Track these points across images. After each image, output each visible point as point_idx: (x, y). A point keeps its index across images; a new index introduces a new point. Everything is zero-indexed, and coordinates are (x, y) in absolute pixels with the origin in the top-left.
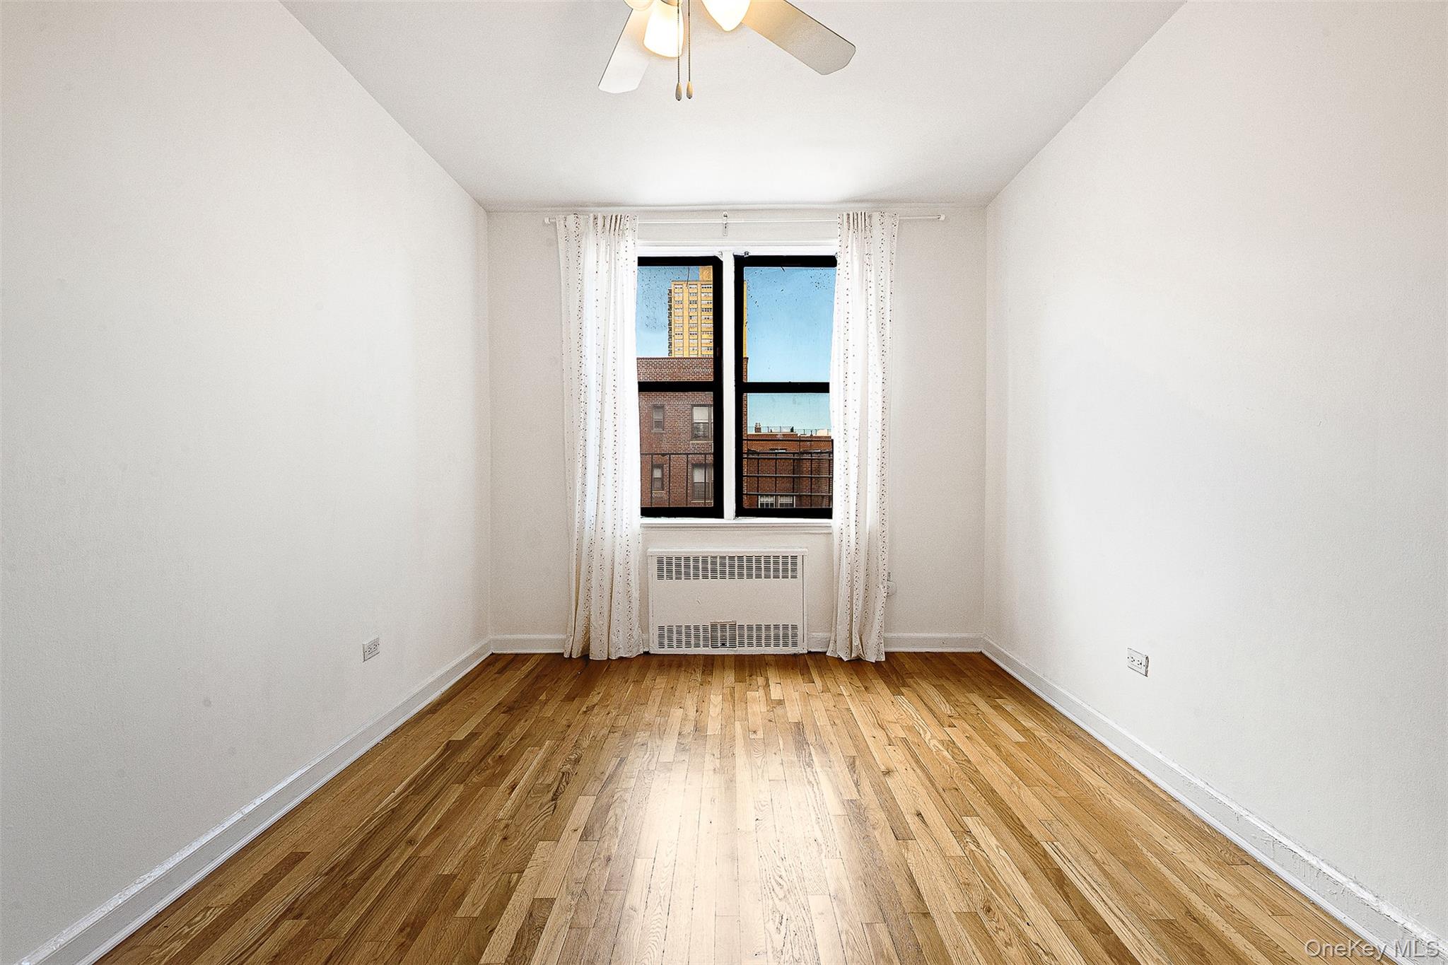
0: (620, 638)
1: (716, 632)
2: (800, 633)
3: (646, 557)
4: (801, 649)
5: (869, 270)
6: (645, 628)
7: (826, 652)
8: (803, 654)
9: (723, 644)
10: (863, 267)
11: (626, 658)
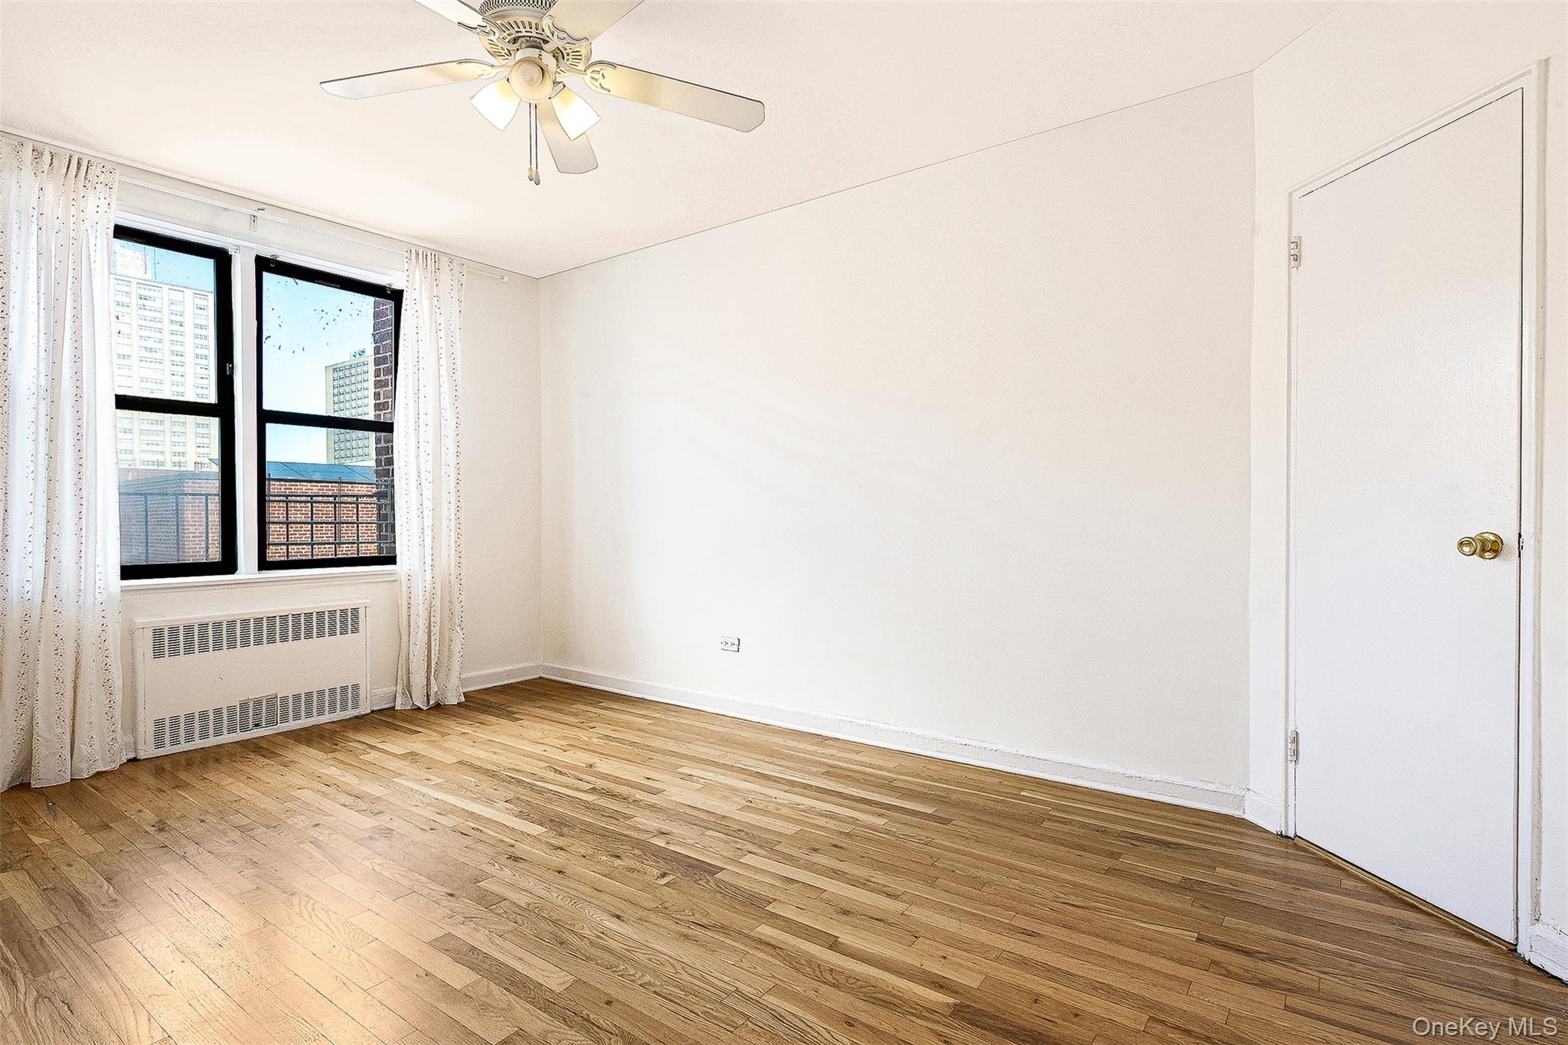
0: (96, 747)
1: (247, 712)
2: (362, 693)
3: (130, 632)
4: (364, 709)
5: (438, 313)
6: (132, 727)
7: (394, 707)
8: (366, 715)
9: (257, 725)
10: (432, 309)
11: (105, 772)
